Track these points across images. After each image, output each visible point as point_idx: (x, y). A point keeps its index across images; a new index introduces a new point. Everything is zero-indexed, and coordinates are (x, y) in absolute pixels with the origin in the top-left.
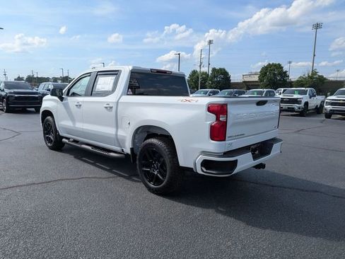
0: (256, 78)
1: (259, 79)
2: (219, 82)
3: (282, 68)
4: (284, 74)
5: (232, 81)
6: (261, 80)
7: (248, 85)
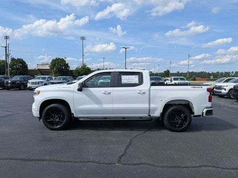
0: (47, 67)
1: (51, 68)
2: (18, 69)
3: (65, 61)
4: (67, 66)
5: (28, 69)
6: (52, 69)
7: (42, 72)
